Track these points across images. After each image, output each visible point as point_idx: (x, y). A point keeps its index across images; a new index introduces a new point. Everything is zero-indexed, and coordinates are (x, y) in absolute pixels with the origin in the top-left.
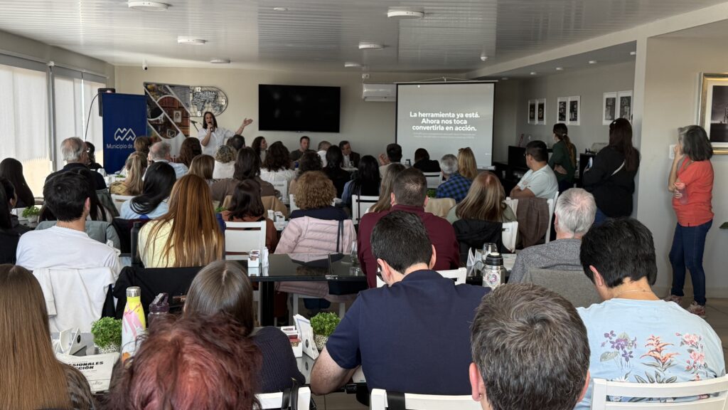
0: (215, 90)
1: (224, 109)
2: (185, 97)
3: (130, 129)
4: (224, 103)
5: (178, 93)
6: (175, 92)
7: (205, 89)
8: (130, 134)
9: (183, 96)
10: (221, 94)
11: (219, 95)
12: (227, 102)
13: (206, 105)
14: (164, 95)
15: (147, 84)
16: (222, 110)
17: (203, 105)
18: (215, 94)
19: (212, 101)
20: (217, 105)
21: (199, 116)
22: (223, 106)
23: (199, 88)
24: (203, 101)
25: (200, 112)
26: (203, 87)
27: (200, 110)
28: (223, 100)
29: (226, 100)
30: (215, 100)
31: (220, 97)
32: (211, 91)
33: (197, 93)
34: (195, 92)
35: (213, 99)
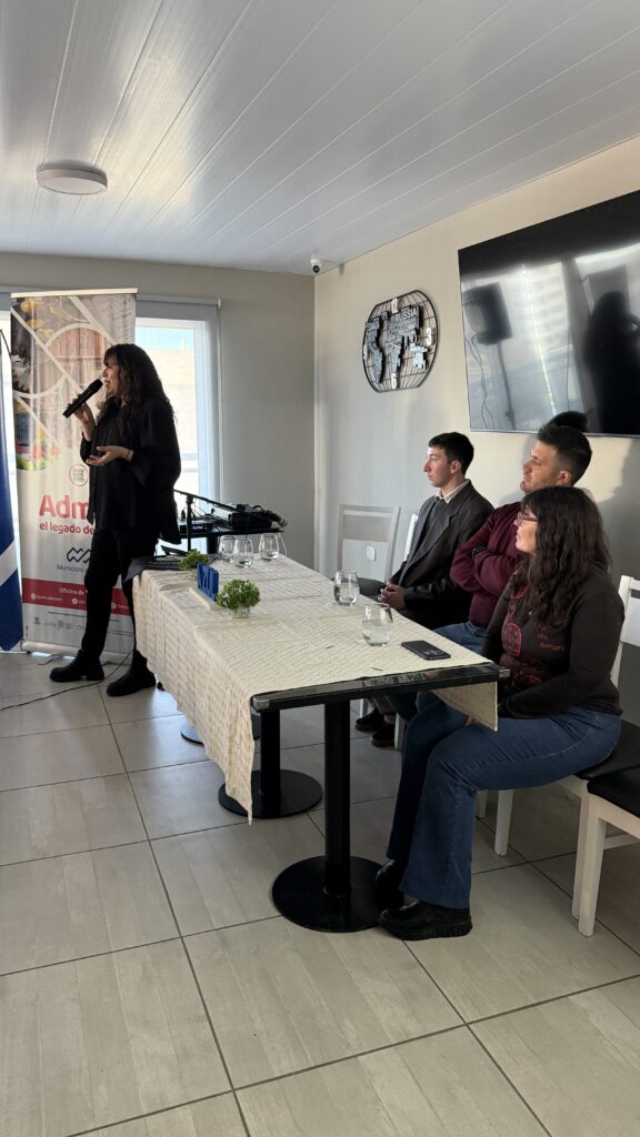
0: (418, 299)
1: (431, 357)
2: (125, 324)
4: (429, 342)
5: (105, 316)
6: (97, 316)
7: (406, 302)
10: (429, 312)
11: (426, 316)
12: (436, 336)
13: (406, 356)
14: (65, 325)
15: (20, 300)
16: (428, 365)
17: (399, 352)
18: (415, 312)
19: (411, 338)
20: (419, 348)
21: (394, 387)
22: (429, 350)
23: (395, 302)
24: (399, 340)
25: (394, 375)
26: (402, 296)
27: (395, 369)
28: (428, 331)
29: (433, 330)
30: (418, 332)
31: (427, 322)
32: (411, 307)
33: (392, 318)
34: (389, 314)
35: (414, 332)
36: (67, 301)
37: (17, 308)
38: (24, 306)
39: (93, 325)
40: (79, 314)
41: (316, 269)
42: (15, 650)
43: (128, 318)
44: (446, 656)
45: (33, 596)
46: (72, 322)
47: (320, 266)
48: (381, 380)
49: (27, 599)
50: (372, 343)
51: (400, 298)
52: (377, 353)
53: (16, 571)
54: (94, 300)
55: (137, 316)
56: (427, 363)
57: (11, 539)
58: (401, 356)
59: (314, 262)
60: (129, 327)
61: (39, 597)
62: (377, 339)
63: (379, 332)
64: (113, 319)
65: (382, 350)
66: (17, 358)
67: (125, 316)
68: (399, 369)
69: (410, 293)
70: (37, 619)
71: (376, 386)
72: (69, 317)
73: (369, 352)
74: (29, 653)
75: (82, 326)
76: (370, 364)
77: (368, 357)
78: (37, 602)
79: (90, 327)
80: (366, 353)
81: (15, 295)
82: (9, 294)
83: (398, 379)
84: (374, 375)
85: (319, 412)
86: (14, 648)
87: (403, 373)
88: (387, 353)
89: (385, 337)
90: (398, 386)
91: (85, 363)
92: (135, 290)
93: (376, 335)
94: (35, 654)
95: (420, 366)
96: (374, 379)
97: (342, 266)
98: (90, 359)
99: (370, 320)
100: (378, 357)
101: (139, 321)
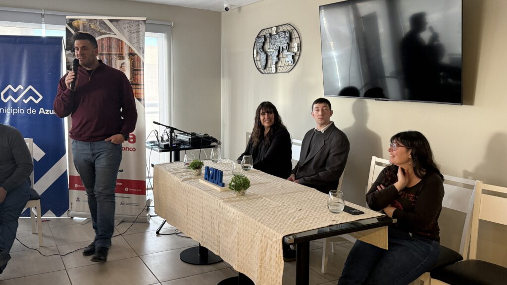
0: (289, 28)
1: (297, 58)
2: (138, 37)
3: (30, 87)
4: (295, 50)
5: (126, 31)
6: (121, 31)
7: (281, 29)
8: (30, 93)
9: (134, 35)
10: (295, 35)
11: (293, 37)
12: (300, 47)
13: (281, 56)
14: (101, 35)
15: (72, 20)
16: (295, 62)
17: (277, 54)
18: (287, 35)
19: (285, 48)
20: (289, 53)
21: (274, 71)
22: (295, 54)
23: (274, 29)
24: (277, 48)
25: (274, 66)
26: (279, 26)
27: (274, 62)
28: (295, 44)
29: (298, 44)
30: (288, 44)
31: (294, 40)
32: (284, 32)
33: (273, 37)
34: (271, 35)
35: (286, 45)
36: (102, 23)
37: (70, 25)
38: (75, 23)
39: (119, 36)
40: (110, 30)
41: (227, 9)
42: (65, 216)
43: (141, 33)
44: (362, 213)
45: (76, 186)
46: (105, 34)
47: (229, 7)
48: (265, 68)
49: (72, 188)
50: (260, 49)
51: (277, 27)
52: (263, 54)
53: (66, 171)
54: (119, 22)
55: (146, 31)
56: (294, 60)
57: (64, 153)
58: (278, 56)
59: (225, 6)
60: (141, 38)
61: (79, 186)
62: (263, 47)
63: (264, 43)
64: (131, 33)
65: (266, 53)
66: (69, 52)
67: (138, 32)
68: (277, 63)
69: (284, 25)
70: (78, 199)
71: (262, 71)
72: (103, 31)
73: (257, 53)
74: (72, 218)
75: (112, 36)
76: (258, 59)
77: (257, 56)
78: (78, 189)
79: (116, 37)
80: (255, 54)
81: (68, 17)
82: (65, 16)
83: (276, 68)
84: (261, 65)
85: (225, 84)
86: (63, 215)
87: (279, 64)
88: (269, 54)
89: (267, 46)
90: (276, 72)
91: (113, 56)
92: (145, 19)
93: (262, 44)
94: (75, 218)
95: (290, 62)
96: (260, 67)
97: (240, 8)
98: (116, 54)
99: (258, 37)
100: (263, 56)
101: (147, 34)
